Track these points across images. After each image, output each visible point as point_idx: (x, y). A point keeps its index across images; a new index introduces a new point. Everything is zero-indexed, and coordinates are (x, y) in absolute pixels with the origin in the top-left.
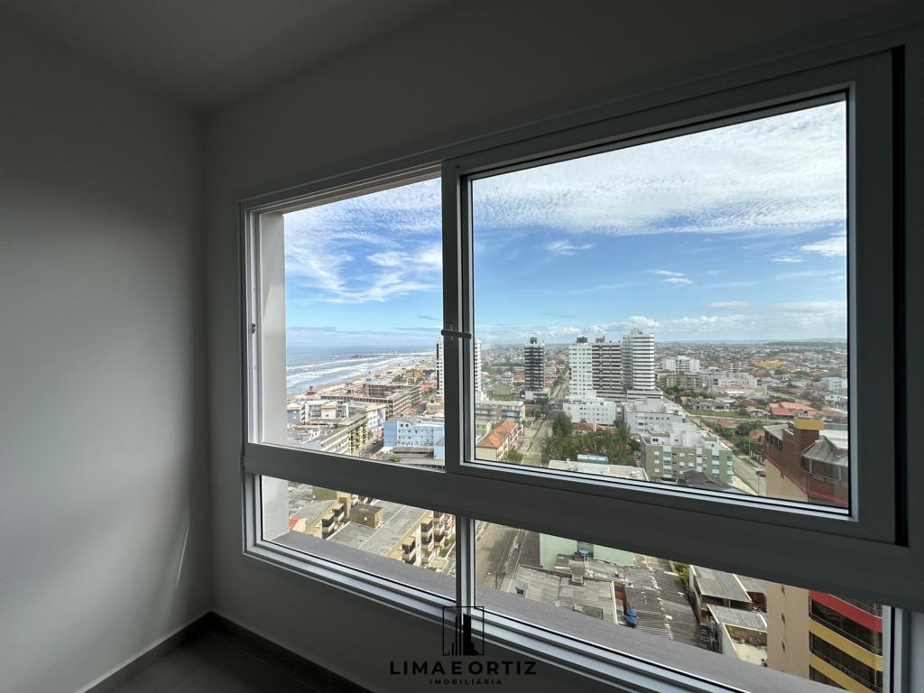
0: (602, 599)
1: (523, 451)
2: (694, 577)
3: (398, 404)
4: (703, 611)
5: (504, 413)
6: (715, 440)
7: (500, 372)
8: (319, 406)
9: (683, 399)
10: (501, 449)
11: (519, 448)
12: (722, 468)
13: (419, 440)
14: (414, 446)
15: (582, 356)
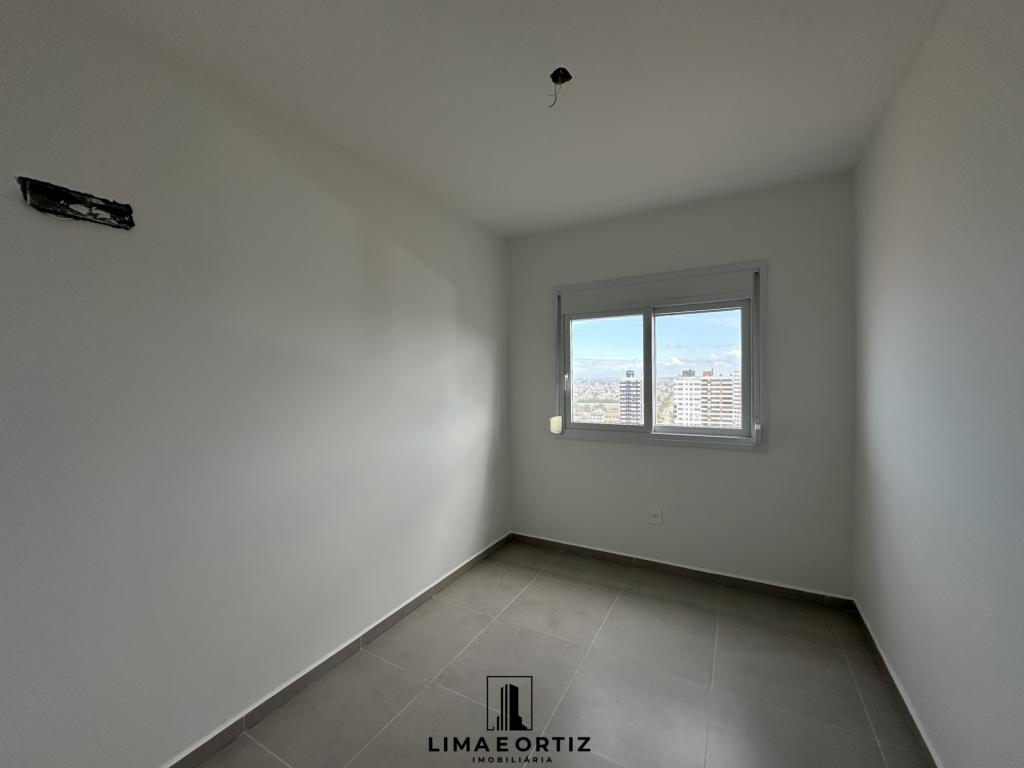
7: (588, 409)
15: (689, 392)
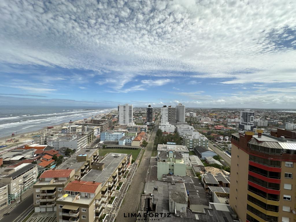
1: (147, 141)
2: (203, 178)
3: (104, 127)
4: (206, 188)
5: (141, 129)
6: (204, 137)
7: (138, 116)
8: (75, 127)
9: (192, 124)
10: (141, 141)
12: (206, 145)
13: (113, 138)
14: (111, 141)
15: (165, 111)
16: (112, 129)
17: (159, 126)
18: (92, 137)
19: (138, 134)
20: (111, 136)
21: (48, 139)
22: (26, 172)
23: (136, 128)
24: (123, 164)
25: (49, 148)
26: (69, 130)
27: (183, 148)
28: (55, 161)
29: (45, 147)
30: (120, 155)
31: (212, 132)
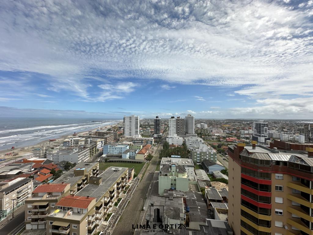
0: (179, 204)
1: (153, 154)
2: (207, 193)
3: (109, 139)
4: (209, 204)
5: (147, 142)
6: (212, 149)
7: (146, 128)
8: (78, 140)
9: (203, 136)
10: (146, 154)
11: (152, 154)
12: (214, 158)
13: (116, 151)
14: (115, 154)
15: (173, 123)
16: (117, 142)
17: (167, 138)
18: (94, 150)
19: (143, 147)
20: (114, 149)
21: (47, 152)
22: (21, 187)
23: (142, 140)
24: (123, 179)
25: (49, 161)
26: (71, 143)
27: (188, 161)
28: (54, 175)
29: (44, 160)
30: (120, 169)
31: (223, 145)
